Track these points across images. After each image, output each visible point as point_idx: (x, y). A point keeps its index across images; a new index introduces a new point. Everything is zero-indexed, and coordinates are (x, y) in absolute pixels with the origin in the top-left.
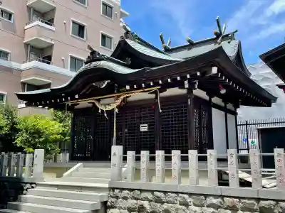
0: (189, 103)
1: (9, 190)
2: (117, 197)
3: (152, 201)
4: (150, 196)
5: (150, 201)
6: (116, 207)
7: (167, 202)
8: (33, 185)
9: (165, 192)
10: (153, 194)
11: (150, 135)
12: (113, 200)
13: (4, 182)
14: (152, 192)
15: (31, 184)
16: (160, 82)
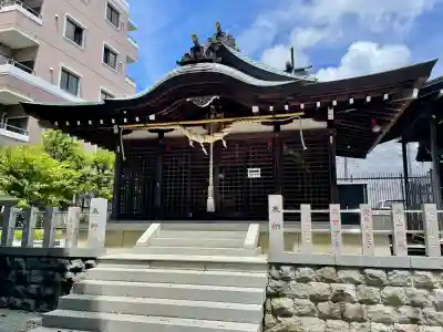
0: (331, 141)
1: (24, 272)
2: (287, 279)
3: (360, 283)
4: (356, 275)
5: (357, 284)
6: (284, 295)
7: (392, 285)
8: (89, 262)
9: (387, 270)
10: (362, 273)
11: (265, 183)
12: (279, 283)
13: (12, 257)
14: (361, 269)
15: (84, 259)
16: (302, 106)
